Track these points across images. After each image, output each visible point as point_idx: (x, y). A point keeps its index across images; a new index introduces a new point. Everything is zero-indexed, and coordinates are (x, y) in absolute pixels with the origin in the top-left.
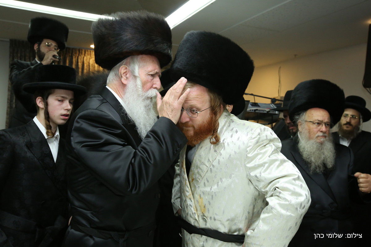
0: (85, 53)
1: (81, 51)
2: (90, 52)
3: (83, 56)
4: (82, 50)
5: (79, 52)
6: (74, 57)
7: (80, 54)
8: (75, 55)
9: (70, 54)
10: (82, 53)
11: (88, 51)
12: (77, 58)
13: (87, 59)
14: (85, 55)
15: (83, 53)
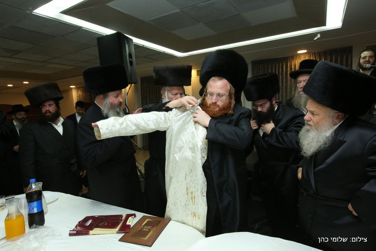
0: (296, 58)
1: (293, 58)
2: (300, 56)
3: (295, 60)
4: (294, 56)
5: (292, 58)
6: (288, 62)
7: (293, 59)
8: (289, 61)
9: (286, 61)
10: (294, 59)
11: (298, 56)
12: (290, 62)
13: (298, 62)
14: (296, 59)
15: (291, 59)
